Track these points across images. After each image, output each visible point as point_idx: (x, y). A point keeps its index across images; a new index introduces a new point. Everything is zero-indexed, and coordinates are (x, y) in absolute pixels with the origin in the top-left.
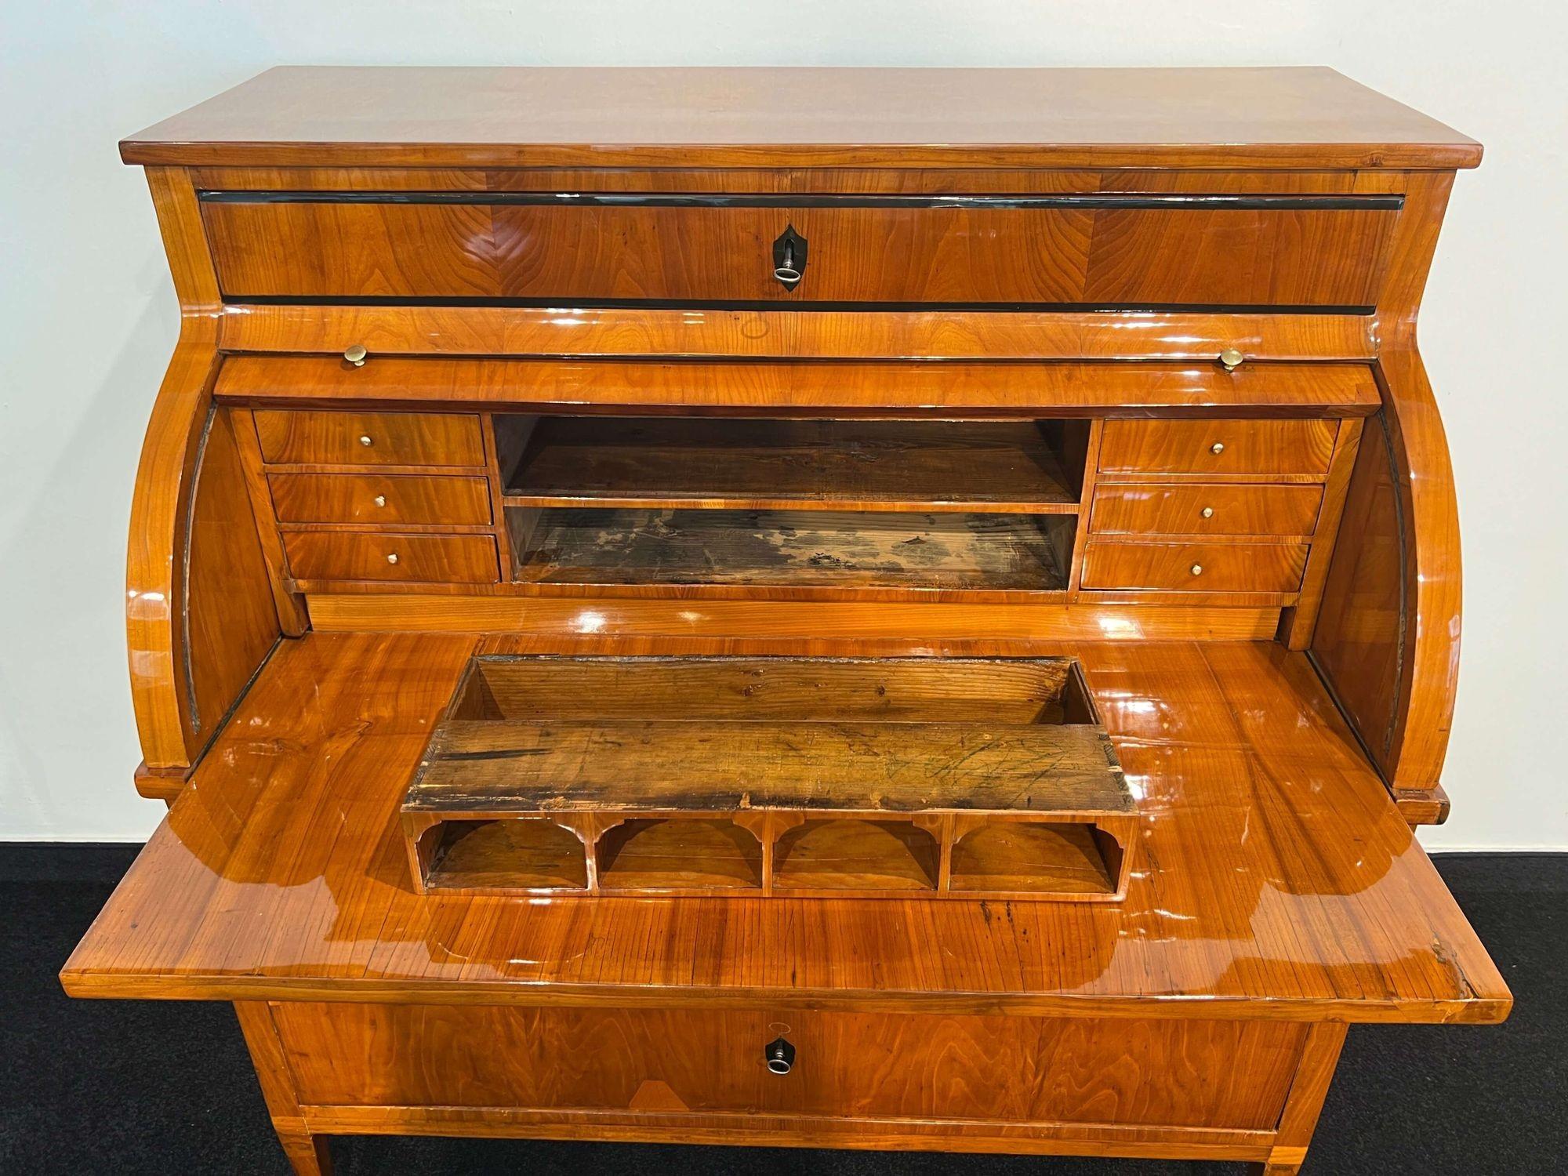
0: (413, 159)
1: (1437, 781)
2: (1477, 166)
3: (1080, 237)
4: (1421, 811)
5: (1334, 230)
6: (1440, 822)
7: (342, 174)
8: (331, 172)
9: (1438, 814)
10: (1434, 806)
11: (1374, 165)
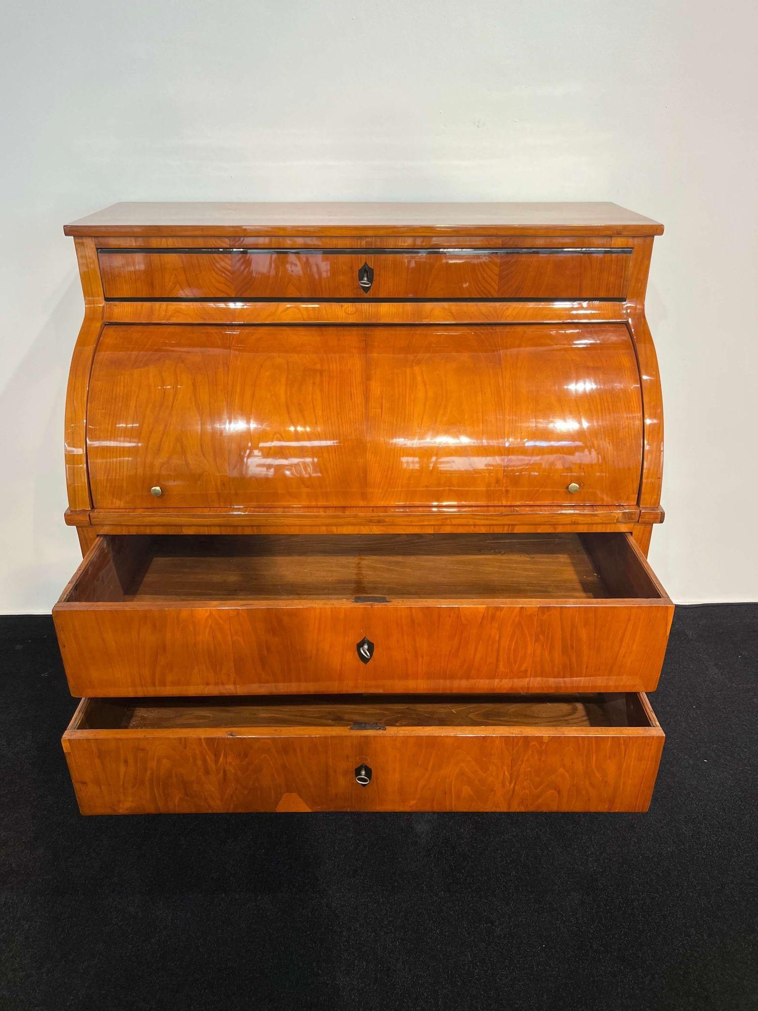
0: (196, 233)
1: (659, 503)
2: (662, 234)
3: (495, 267)
4: (652, 517)
5: (605, 263)
6: (661, 522)
7: (164, 240)
8: (159, 239)
9: (660, 517)
10: (657, 514)
11: (618, 234)
